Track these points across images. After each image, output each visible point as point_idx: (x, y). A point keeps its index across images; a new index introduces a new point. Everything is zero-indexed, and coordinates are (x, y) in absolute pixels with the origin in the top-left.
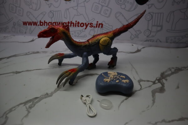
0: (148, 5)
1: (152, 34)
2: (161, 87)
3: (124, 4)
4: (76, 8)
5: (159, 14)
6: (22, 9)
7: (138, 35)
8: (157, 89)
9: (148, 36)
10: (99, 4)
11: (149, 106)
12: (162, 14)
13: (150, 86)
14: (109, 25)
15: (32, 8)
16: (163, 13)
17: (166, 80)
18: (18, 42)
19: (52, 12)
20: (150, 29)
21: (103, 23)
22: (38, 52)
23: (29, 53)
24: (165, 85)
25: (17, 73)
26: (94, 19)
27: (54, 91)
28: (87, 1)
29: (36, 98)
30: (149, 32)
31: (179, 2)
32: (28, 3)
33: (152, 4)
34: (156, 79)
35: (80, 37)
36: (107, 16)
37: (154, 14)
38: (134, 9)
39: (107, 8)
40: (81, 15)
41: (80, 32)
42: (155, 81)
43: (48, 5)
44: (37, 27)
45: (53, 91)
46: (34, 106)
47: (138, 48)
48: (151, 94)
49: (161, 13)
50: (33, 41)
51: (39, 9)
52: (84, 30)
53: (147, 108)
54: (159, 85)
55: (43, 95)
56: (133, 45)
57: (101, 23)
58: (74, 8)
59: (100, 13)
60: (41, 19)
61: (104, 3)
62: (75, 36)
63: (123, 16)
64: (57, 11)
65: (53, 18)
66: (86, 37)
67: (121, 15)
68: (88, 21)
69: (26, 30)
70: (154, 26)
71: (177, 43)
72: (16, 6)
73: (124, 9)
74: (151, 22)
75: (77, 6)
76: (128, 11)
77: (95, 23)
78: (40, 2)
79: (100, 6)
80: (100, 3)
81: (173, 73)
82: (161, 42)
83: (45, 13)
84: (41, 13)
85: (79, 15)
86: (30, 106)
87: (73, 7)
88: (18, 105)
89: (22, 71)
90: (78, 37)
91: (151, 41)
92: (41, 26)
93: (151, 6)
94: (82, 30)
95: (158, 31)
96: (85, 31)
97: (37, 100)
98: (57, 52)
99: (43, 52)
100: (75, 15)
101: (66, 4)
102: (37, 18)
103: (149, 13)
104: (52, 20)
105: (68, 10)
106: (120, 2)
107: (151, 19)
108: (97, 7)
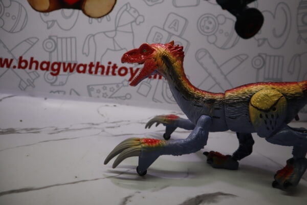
0: (258, 40)
3: (214, 34)
4: (112, 34)
5: (277, 59)
10: (164, 29)
12: (281, 59)
15: (2, 27)
16: (283, 57)
19: (55, 39)
22: (11, 131)
28: (138, 23)
33: (265, 39)
35: (116, 98)
37: (268, 58)
38: (233, 46)
39: (179, 39)
40: (122, 49)
41: (118, 86)
43: (47, 22)
44: (10, 70)
49: (279, 57)
51: (21, 30)
52: (125, 83)
58: (107, 34)
60: (25, 53)
61: (173, 29)
62: (103, 96)
63: (211, 57)
64: (66, 38)
65: (54, 54)
66: (129, 99)
67: (208, 55)
70: (268, 79)
73: (214, 43)
74: (262, 71)
75: (116, 30)
76: (221, 48)
78: (27, 15)
80: (166, 28)
83: (34, 40)
84: (25, 41)
85: (118, 50)
87: (104, 33)
90: (110, 97)
92: (21, 70)
93: (263, 43)
94: (122, 83)
98: (67, 129)
99: (26, 129)
100: (108, 49)
101: (91, 23)
102: (13, 49)
103: (259, 55)
104: (50, 56)
105: (92, 38)
106: (206, 30)
107: (262, 67)
108: (158, 36)
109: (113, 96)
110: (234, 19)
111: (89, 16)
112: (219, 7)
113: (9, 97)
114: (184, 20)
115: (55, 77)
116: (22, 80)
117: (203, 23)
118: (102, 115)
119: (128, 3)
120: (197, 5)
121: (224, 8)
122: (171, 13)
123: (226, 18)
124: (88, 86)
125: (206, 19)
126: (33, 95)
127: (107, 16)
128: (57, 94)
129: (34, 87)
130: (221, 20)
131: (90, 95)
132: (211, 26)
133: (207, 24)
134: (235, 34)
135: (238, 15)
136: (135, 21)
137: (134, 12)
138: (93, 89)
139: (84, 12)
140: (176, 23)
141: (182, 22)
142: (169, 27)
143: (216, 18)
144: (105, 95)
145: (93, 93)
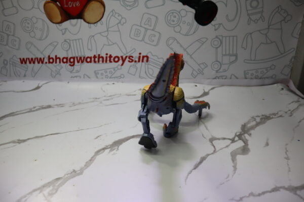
1: (224, 67)
2: (243, 146)
3: (178, 25)
4: (106, 34)
5: (231, 38)
6: (19, 38)
7: (203, 69)
8: (238, 149)
9: (217, 71)
10: (141, 26)
11: (229, 176)
12: (235, 38)
13: (227, 146)
14: (158, 58)
15: (34, 37)
16: (237, 36)
17: (250, 135)
18: (14, 91)
19: (68, 41)
20: (220, 60)
21: (149, 55)
22: (49, 107)
23: (35, 109)
24: (249, 143)
25: (20, 141)
26: (134, 50)
27: (85, 166)
28: (122, 23)
29: (58, 179)
30: (219, 64)
31: (258, 21)
32: (27, 29)
33: (220, 24)
34: (236, 135)
35: (114, 78)
36: (155, 43)
37: (224, 39)
38: (194, 32)
39: (153, 32)
40: (114, 44)
41: (114, 70)
42: (234, 138)
43: (61, 30)
44: (44, 65)
45: (83, 166)
46: (56, 192)
47: (204, 90)
48: (230, 157)
49: (233, 37)
50: (38, 88)
51: (46, 38)
52: (119, 67)
53: (227, 178)
54: (240, 144)
55: (69, 174)
56: (196, 86)
57: (145, 55)
58: (103, 34)
59: (143, 40)
60: (51, 53)
61: (148, 25)
63: (178, 42)
64: (76, 40)
65: (70, 51)
66: (123, 78)
67: (176, 41)
68: (125, 53)
69: (26, 71)
70: (226, 55)
71: (260, 78)
72: (7, 34)
73: (179, 32)
74: (220, 49)
75: (108, 31)
76: (185, 35)
77: (136, 56)
78: (48, 27)
79: (143, 30)
80: (143, 25)
81: (258, 124)
82: (237, 78)
83: (55, 44)
84: (50, 44)
85: (111, 45)
86: (50, 192)
87: (100, 33)
88: (31, 193)
89: (29, 139)
90: (110, 78)
91: (223, 79)
92: (51, 64)
93: (219, 27)
94: (117, 67)
95: (231, 63)
96: (121, 69)
97: (59, 182)
98: (80, 103)
99: (57, 105)
100: (104, 45)
101: (90, 28)
102: (43, 51)
103: (217, 37)
104: (67, 53)
105: (92, 38)
106: (172, 23)
107: (220, 46)
108: (138, 32)
109: (112, 77)
110: (194, 11)
111: (88, 23)
112: (181, 4)
113: (46, 83)
114: (155, 18)
115: (72, 67)
116: (52, 71)
117: (169, 18)
118: (104, 91)
119: (113, 10)
120: (163, 5)
121: (184, 4)
122: (145, 13)
123: (187, 12)
124: (95, 71)
125: (171, 14)
126: (61, 80)
127: (101, 21)
128: (75, 78)
129: (60, 75)
130: (183, 13)
131: (97, 77)
132: (175, 19)
133: (173, 18)
134: (195, 23)
135: (196, 7)
136: (120, 22)
137: (119, 16)
138: (98, 74)
139: (85, 20)
140: (149, 20)
141: (153, 19)
142: (144, 24)
143: (179, 12)
144: (107, 77)
145: (99, 76)
